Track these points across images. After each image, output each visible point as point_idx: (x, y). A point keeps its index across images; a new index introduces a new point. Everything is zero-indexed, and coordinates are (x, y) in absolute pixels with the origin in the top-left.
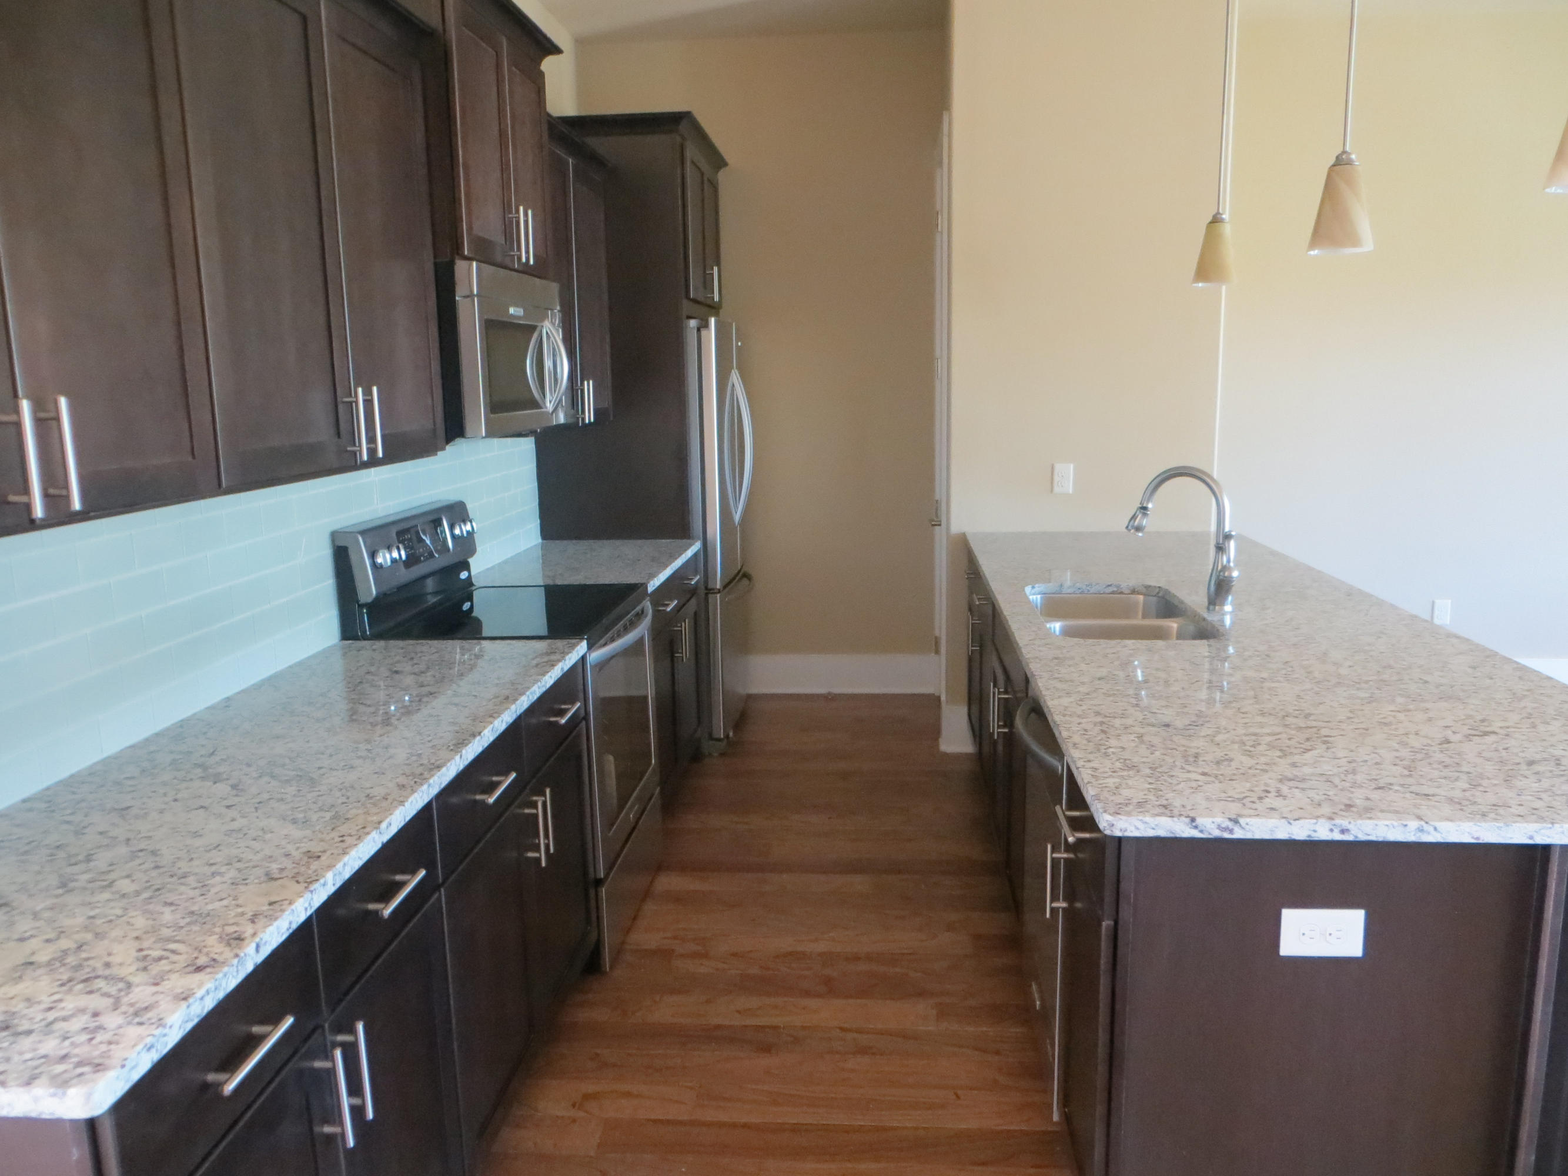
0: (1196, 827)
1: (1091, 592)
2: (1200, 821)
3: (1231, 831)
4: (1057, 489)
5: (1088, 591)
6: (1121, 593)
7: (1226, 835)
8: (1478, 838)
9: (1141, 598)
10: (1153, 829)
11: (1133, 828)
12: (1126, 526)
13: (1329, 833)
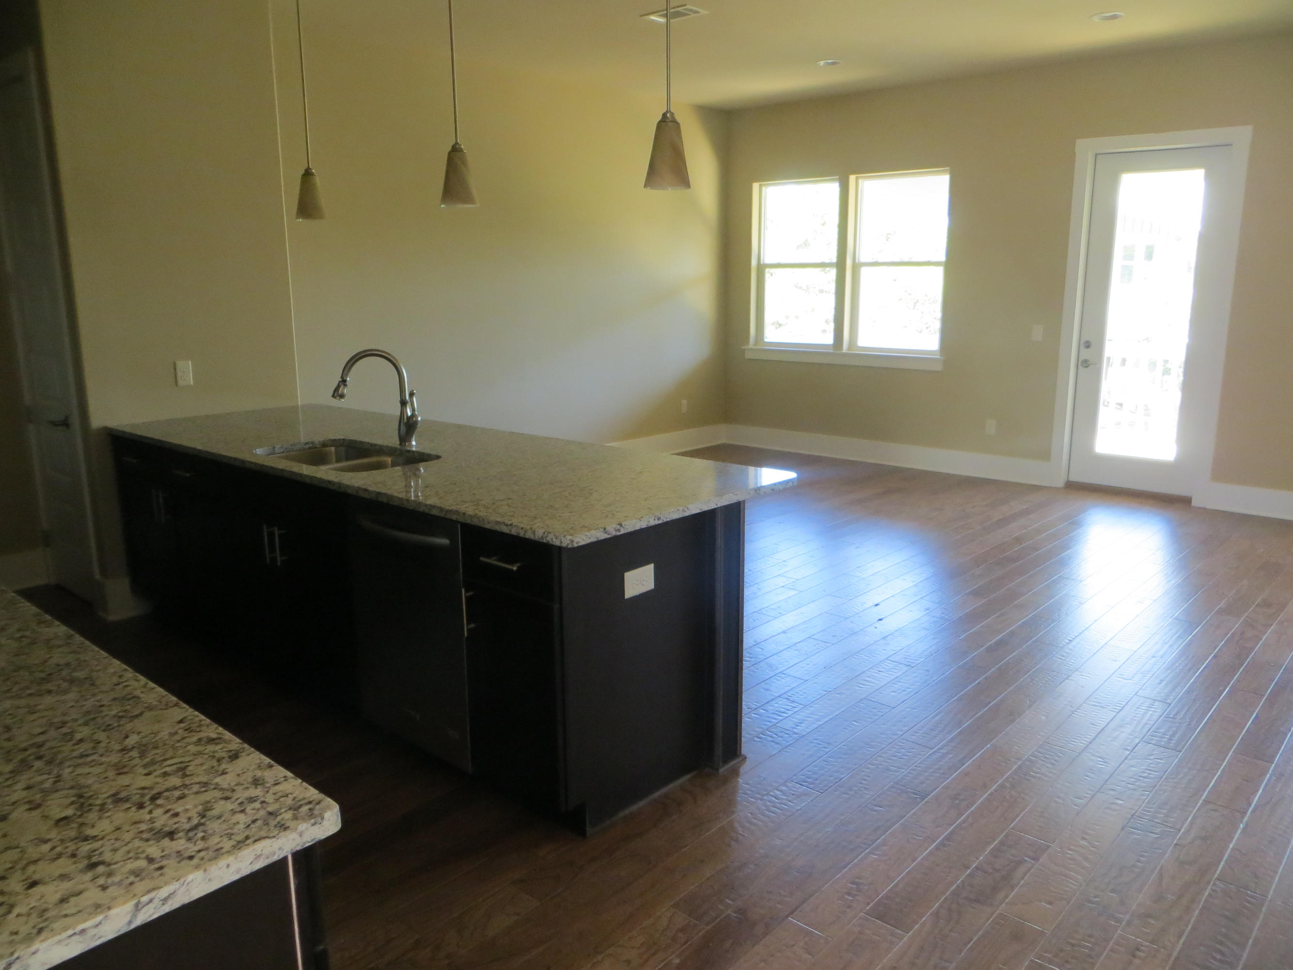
0: (606, 532)
1: (295, 449)
2: (608, 528)
3: (619, 530)
4: (181, 382)
5: (293, 449)
6: (315, 448)
7: (618, 534)
8: (701, 510)
9: (333, 448)
10: (590, 538)
11: (581, 540)
12: (331, 395)
13: (654, 522)
